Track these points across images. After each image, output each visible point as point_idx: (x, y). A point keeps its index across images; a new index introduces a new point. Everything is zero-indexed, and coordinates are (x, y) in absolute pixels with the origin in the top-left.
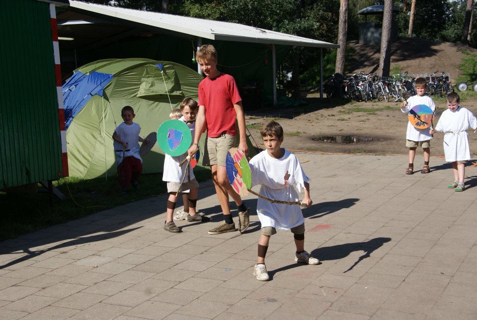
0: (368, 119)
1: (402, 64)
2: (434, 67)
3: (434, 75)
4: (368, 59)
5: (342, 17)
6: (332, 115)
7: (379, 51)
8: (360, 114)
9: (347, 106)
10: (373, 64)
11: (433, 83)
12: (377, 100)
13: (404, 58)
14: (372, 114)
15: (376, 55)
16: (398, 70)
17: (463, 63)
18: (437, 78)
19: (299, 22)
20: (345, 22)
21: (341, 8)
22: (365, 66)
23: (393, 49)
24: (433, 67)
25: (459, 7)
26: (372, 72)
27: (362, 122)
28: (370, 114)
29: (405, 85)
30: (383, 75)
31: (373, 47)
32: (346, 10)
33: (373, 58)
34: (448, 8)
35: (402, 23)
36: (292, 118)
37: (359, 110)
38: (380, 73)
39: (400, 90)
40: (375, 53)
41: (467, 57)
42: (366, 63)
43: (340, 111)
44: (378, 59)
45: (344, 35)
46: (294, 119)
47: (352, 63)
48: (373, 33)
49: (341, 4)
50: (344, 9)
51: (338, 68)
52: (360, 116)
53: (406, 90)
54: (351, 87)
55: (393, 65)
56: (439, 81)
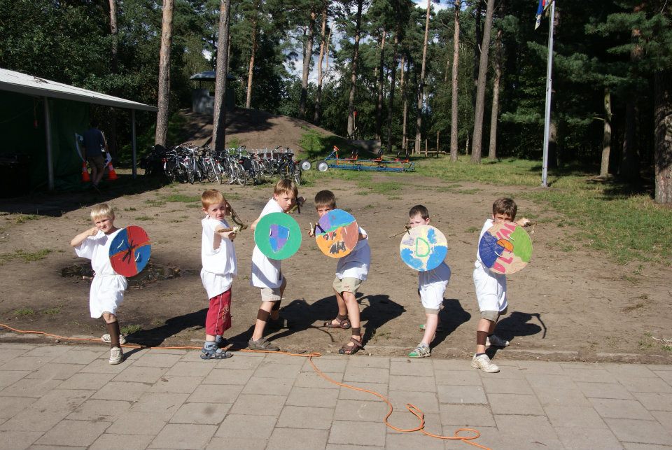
0: (185, 217)
1: (240, 136)
2: (274, 142)
3: (277, 151)
4: (200, 130)
5: (163, 73)
6: (131, 209)
7: (211, 122)
8: (177, 205)
9: (164, 191)
10: (205, 137)
11: (275, 160)
12: (207, 180)
13: (240, 130)
14: (194, 206)
15: (208, 127)
16: (235, 143)
17: (302, 138)
18: (280, 154)
19: (112, 79)
20: (167, 80)
21: (161, 62)
22: (196, 138)
23: (227, 120)
24: (272, 142)
25: (292, 86)
26: (204, 146)
27: (174, 224)
28: (191, 206)
29: (242, 163)
30: (216, 149)
31: (204, 118)
32: (167, 65)
33: (204, 130)
34: (283, 86)
35: (240, 95)
36: (60, 215)
37: (176, 199)
38: (212, 147)
39: (235, 169)
40: (207, 123)
41: (306, 133)
42: (197, 135)
43: (148, 202)
44: (211, 132)
45: (166, 96)
46: (63, 216)
47: (179, 134)
48: (205, 103)
49: (161, 58)
50: (165, 63)
51: (159, 139)
52: (174, 211)
53: (243, 169)
54: (172, 163)
55: (228, 138)
56: (283, 158)
